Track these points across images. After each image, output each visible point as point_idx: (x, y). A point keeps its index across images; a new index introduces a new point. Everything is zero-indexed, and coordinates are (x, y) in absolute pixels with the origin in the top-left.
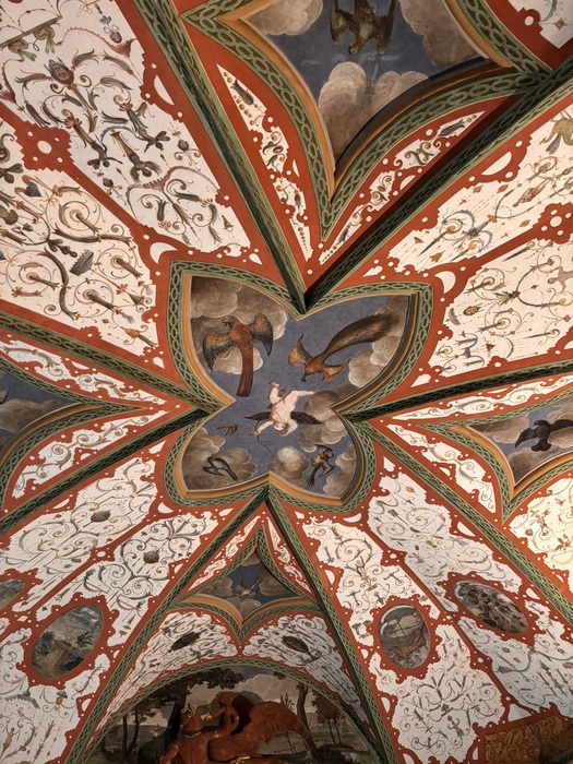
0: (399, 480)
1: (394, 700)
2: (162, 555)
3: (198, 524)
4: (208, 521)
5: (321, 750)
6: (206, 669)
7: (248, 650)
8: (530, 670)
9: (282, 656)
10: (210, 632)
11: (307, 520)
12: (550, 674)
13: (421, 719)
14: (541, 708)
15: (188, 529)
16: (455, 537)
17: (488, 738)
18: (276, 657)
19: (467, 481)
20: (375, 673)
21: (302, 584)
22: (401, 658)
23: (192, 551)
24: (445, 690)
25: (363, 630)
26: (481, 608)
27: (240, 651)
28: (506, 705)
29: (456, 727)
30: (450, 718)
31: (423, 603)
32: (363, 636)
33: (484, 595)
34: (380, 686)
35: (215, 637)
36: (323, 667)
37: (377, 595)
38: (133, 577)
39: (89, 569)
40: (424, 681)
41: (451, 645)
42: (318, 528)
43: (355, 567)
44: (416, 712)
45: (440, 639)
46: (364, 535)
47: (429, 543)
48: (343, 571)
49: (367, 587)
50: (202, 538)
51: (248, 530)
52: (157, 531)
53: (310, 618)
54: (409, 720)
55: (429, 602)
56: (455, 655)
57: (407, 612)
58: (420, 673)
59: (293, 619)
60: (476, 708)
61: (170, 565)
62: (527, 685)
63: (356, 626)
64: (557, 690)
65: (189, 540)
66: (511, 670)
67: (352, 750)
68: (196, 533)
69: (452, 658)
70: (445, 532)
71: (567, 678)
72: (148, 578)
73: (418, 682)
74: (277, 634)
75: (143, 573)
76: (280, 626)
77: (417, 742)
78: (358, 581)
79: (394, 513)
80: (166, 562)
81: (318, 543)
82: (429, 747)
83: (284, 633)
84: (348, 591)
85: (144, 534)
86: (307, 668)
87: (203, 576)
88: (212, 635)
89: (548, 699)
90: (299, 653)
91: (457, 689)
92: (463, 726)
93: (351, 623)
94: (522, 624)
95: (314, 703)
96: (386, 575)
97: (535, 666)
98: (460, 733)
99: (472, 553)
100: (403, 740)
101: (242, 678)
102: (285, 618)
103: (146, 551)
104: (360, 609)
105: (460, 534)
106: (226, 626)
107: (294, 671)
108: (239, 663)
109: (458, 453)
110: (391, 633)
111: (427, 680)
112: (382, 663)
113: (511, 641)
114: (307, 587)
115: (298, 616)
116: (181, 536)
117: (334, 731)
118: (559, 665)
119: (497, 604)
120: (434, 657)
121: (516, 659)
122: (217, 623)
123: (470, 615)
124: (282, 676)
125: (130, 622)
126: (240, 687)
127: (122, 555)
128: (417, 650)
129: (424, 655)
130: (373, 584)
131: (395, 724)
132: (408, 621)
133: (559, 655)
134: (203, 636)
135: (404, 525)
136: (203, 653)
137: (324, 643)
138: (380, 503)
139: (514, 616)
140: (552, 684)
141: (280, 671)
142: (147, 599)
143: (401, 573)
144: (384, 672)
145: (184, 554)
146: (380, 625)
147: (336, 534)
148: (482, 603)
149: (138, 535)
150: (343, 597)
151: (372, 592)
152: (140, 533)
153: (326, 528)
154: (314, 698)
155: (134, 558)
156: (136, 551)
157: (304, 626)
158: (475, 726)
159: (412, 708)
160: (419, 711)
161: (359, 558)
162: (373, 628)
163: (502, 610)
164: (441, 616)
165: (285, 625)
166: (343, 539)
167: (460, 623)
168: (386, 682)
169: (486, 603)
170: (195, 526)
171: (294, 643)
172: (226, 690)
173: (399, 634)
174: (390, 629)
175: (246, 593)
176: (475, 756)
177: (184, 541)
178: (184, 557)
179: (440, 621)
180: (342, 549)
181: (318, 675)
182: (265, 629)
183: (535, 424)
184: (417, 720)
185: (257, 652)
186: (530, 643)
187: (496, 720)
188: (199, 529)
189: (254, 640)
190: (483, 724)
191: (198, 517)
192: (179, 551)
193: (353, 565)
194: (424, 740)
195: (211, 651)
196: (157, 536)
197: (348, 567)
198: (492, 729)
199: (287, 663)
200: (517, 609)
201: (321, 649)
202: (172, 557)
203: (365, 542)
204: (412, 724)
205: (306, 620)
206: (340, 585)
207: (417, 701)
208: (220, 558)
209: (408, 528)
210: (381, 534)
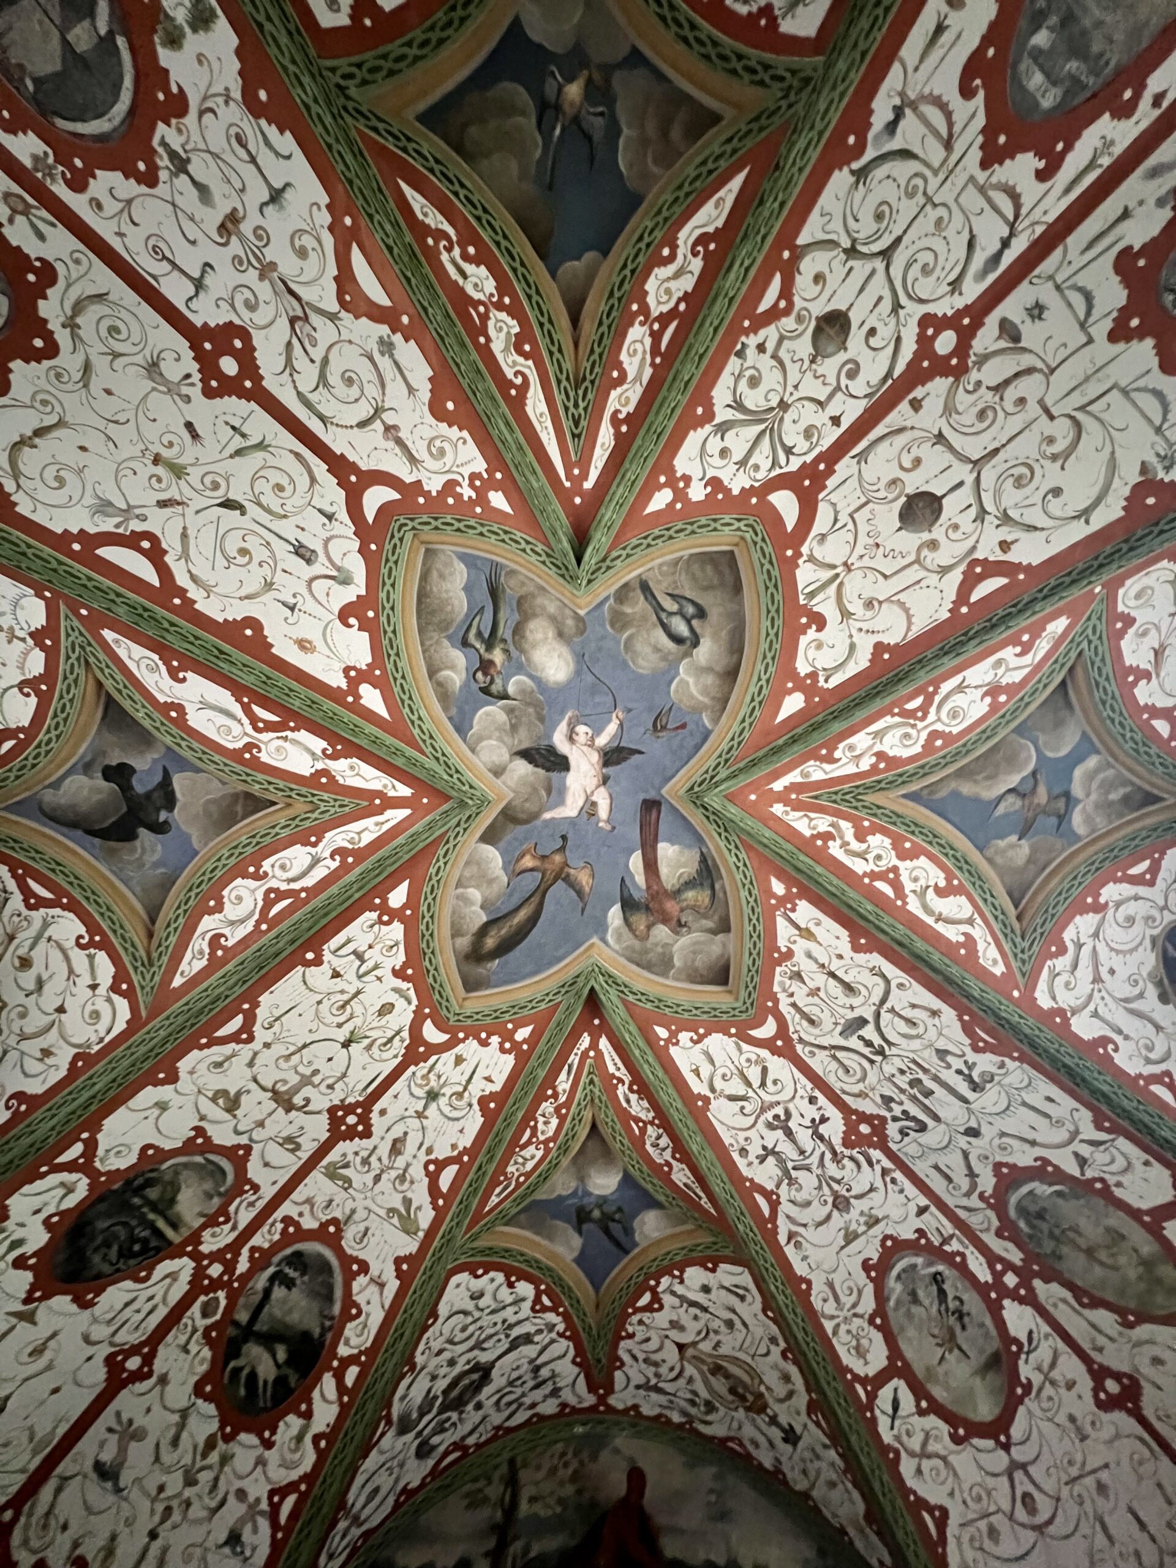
0: (339, 667)
2: (804, 347)
3: (717, 461)
4: (695, 472)
15: (739, 441)
16: (136, 526)
19: (210, 699)
23: (733, 364)
31: (38, 144)
37: (203, 191)
38: (886, 254)
39: (991, 278)
42: (449, 459)
43: (314, 319)
47: (177, 471)
48: (342, 302)
49: (246, 230)
50: (709, 416)
51: (606, 437)
52: (808, 433)
55: (22, 153)
57: (60, 95)
61: (787, 312)
65: (738, 405)
68: (723, 429)
70: (166, 530)
72: (852, 252)
75: (861, 268)
78: (283, 258)
79: (302, 552)
80: (799, 319)
81: (436, 408)
84: (295, 211)
85: (836, 421)
87: (705, 239)
93: (228, 34)
96: (214, 285)
99: (60, 481)
103: (842, 357)
104: (225, 114)
105: (132, 541)
109: (264, 757)
114: (416, 202)
116: (756, 417)
125: (940, 29)
127: (898, 340)
130: (235, 245)
135: (265, 518)
138: (345, 580)
142: (870, 154)
143: (173, 290)
145: (751, 352)
147: (400, 443)
149: (852, 411)
150: (301, 180)
151: (221, 206)
152: (845, 424)
153: (430, 463)
155: (872, 332)
156: (864, 357)
161: (317, 354)
166: (379, 425)
170: (724, 453)
177: (753, 399)
178: (752, 341)
180: (372, 391)
188: (715, 445)
191: (715, 483)
192: (765, 362)
193: (325, 332)
196: (809, 415)
197: (333, 317)
202: (782, 339)
203: (322, 418)
206: (328, 242)
208: (664, 321)
209: (252, 510)
210: (297, 455)
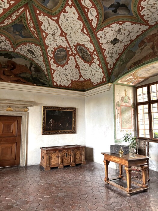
0: (72, 9)
1: (55, 71)
3: (2, 4)
4: (6, 4)
5: (34, 78)
6: (3, 53)
7: (17, 51)
8: (88, 71)
9: (27, 54)
10: (5, 42)
11: (40, 14)
12: (92, 72)
13: (60, 76)
14: (87, 79)
16: (82, 33)
17: (74, 83)
18: (25, 54)
19: (91, 16)
20: (51, 64)
21: (36, 35)
22: (59, 62)
24: (67, 71)
25: (50, 52)
26: (82, 54)
27: (14, 50)
28: (80, 77)
29: (67, 79)
30: (67, 77)
31: (68, 49)
32: (50, 54)
33: (84, 51)
34: (52, 67)
35: (7, 44)
36: (38, 60)
37: (56, 44)
40: (63, 68)
41: (72, 61)
42: (43, 18)
43: (52, 34)
44: (59, 74)
45: (70, 59)
46: (56, 25)
47: (75, 32)
48: (48, 34)
49: (54, 41)
50: (3, 9)
51: (20, 11)
53: (36, 46)
54: (57, 76)
55: (70, 49)
56: (72, 64)
57: (63, 51)
58: (63, 66)
59: (31, 45)
60: (73, 76)
62: (86, 74)
63: (49, 51)
64: (92, 76)
66: (83, 70)
67: (42, 79)
68: (1, 7)
69: (71, 64)
70: (80, 31)
71: (95, 74)
73: (61, 68)
74: (26, 48)
76: (27, 46)
77: (58, 81)
78: (52, 38)
79: (67, 20)
81: (42, 23)
82: (60, 82)
83: (28, 48)
84: (49, 41)
86: (33, 59)
87: (3, 23)
88: (5, 43)
89: (89, 78)
90: (32, 55)
91: (70, 72)
92: (69, 79)
93: (48, 50)
94: (90, 60)
95: (34, 68)
96: (60, 39)
97: (89, 70)
98: (68, 81)
99: (85, 39)
100: (55, 80)
101: (14, 58)
102: (29, 44)
104: (51, 47)
105: (84, 32)
106: (10, 42)
107: (30, 59)
108: (14, 54)
109: (92, 5)
110: (58, 55)
111: (64, 68)
112: (54, 62)
113: (86, 63)
114: (37, 36)
115: (33, 44)
117: (38, 75)
118: (95, 71)
119: (86, 54)
120: (67, 63)
121: (86, 68)
122: (7, 40)
123: (79, 55)
124: (26, 60)
126: (14, 60)
128: (63, 61)
129: (65, 62)
130: (56, 40)
131: (53, 76)
132: (63, 53)
133: (95, 69)
134: (2, 43)
135: (69, 25)
136: (2, 48)
137: (39, 54)
138: (64, 15)
139: (89, 58)
140: (91, 75)
141: (26, 58)
143: (64, 40)
144: (54, 64)
146: (56, 52)
147: (48, 22)
148: (83, 53)
150: (47, 42)
151: (55, 43)
153: (46, 19)
154: (34, 67)
157: (34, 48)
158: (72, 80)
159: (58, 73)
160: (60, 74)
161: (54, 32)
162: (53, 53)
163: (87, 55)
164: (72, 54)
165: (29, 46)
166: (50, 24)
167: (76, 56)
168: (54, 66)
169: (84, 53)
171: (30, 52)
172: (10, 60)
173: (60, 56)
174: (58, 54)
175: (17, 33)
176: (70, 86)
179: (71, 55)
180: (49, 27)
181: (36, 61)
182: (23, 46)
183: (116, 3)
184: (59, 76)
185: (19, 52)
186: (90, 65)
187: (77, 80)
188: (3, 6)
189: (19, 48)
190: (74, 80)
194: (60, 81)
195: (5, 48)
197: (50, 34)
198: (75, 81)
199: (28, 57)
200: (90, 56)
201: (38, 55)
203: (57, 27)
204: (58, 77)
205: (35, 46)
206: (47, 38)
207: (60, 72)
208: (9, 19)
209: (70, 26)
210: (62, 26)
